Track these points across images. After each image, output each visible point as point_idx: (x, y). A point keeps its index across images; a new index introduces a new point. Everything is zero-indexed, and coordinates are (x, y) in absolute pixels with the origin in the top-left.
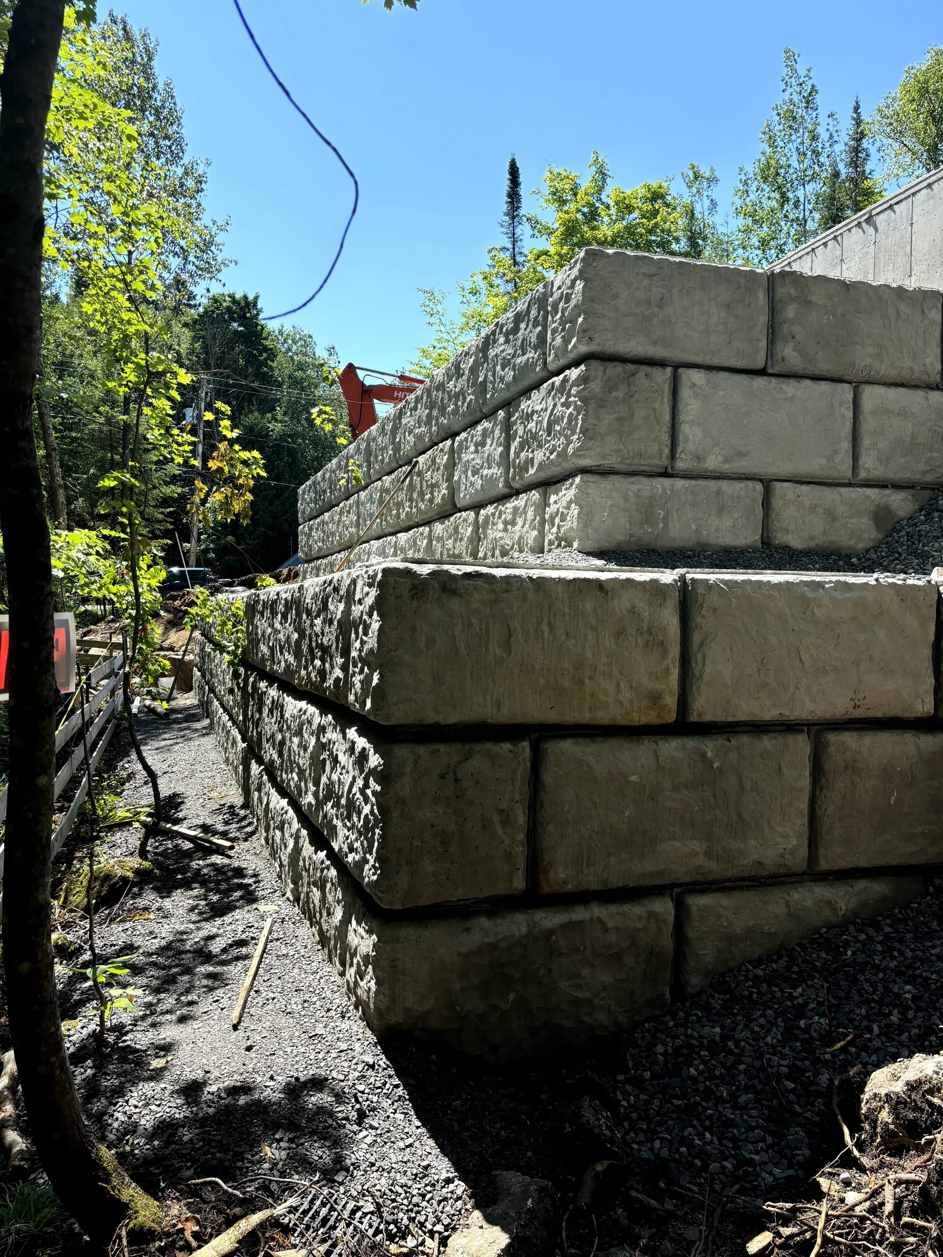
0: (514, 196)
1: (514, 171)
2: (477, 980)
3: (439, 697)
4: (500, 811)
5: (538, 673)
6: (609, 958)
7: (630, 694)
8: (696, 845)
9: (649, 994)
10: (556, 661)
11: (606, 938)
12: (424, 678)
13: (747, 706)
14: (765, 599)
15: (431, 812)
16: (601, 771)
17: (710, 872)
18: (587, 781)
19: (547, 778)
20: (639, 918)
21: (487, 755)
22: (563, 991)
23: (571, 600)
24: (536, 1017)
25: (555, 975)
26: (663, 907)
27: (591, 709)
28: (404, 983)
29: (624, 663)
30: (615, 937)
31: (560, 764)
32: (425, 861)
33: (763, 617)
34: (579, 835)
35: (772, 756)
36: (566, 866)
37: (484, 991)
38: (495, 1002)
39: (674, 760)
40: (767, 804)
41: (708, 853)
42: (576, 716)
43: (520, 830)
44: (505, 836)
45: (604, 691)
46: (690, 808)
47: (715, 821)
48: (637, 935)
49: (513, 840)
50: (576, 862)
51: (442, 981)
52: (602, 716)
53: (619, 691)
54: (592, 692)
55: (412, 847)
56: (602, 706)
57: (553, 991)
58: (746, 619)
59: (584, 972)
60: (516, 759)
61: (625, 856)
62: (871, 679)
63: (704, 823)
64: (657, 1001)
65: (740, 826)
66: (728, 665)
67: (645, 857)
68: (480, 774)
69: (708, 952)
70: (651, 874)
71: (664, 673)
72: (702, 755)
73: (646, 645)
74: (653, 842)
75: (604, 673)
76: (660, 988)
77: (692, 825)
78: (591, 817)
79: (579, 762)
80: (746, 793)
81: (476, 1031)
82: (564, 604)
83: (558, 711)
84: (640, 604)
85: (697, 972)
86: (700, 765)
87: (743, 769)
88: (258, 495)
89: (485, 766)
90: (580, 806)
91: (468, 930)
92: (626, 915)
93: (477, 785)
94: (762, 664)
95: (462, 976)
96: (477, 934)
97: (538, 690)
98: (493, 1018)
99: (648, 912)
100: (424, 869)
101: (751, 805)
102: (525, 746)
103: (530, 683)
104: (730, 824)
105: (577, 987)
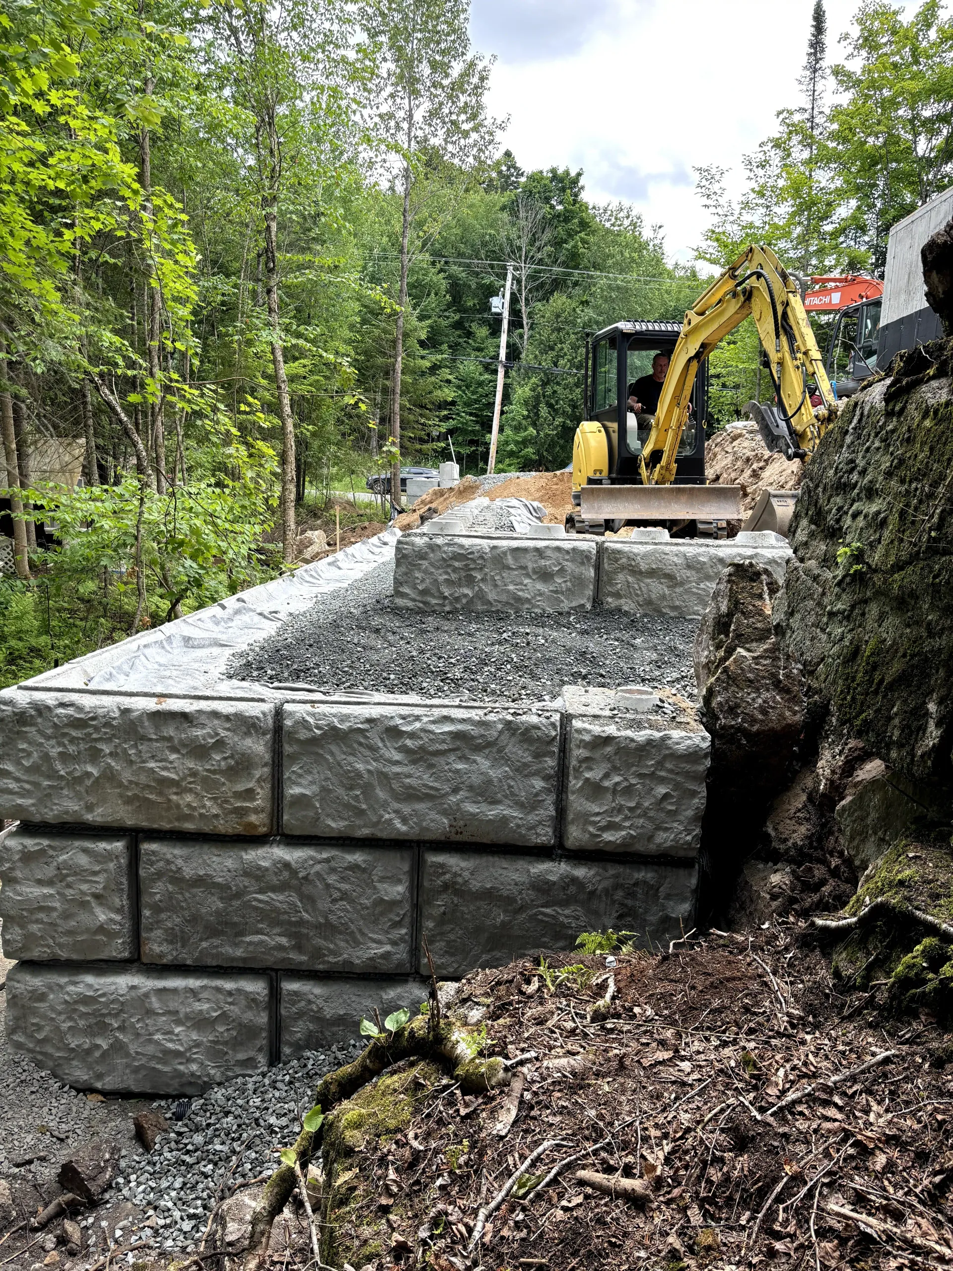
0: (817, 45)
1: (819, 17)
2: (82, 1023)
3: (41, 801)
4: (97, 896)
5: (127, 788)
6: (201, 1022)
7: (215, 811)
8: (284, 941)
9: (241, 1056)
10: (143, 779)
11: (198, 1006)
12: (27, 786)
13: (335, 825)
14: (352, 730)
15: (37, 891)
16: (188, 872)
17: (301, 963)
18: (177, 879)
19: (142, 873)
20: (230, 993)
21: (85, 851)
22: (157, 1043)
23: (157, 728)
24: (134, 1059)
25: (151, 1029)
26: (256, 987)
27: (178, 819)
28: (25, 1016)
29: (208, 783)
30: (206, 1006)
31: (152, 864)
32: (34, 928)
33: (351, 746)
34: (173, 921)
35: (364, 870)
36: (160, 944)
37: (90, 1031)
38: (99, 1041)
39: (259, 868)
40: (358, 912)
41: (299, 948)
42: (166, 826)
43: (119, 911)
44: (102, 916)
45: (189, 805)
46: (276, 910)
47: (301, 923)
48: (227, 1007)
49: (111, 920)
50: (171, 942)
51: (52, 1019)
52: (189, 826)
53: (204, 806)
54: (178, 806)
55: (23, 917)
56: (188, 818)
57: (150, 1041)
58: (334, 748)
59: (177, 1030)
60: (109, 856)
61: (216, 942)
62: (471, 808)
63: (290, 923)
64: (250, 1063)
65: (328, 929)
66: (315, 788)
67: (236, 945)
68: (79, 866)
69: (298, 1030)
70: (244, 960)
71: (249, 794)
72: (287, 865)
73: (230, 768)
74: (242, 933)
75: (190, 790)
76: (251, 1054)
77: (279, 923)
78: (182, 908)
79: (168, 862)
80: (334, 901)
81: (84, 1061)
82: (150, 731)
83: (148, 820)
84: (223, 733)
85: (291, 1045)
86: (286, 874)
87: (332, 879)
88: (558, 384)
89: (83, 860)
90: (171, 898)
91: (75, 983)
92: (218, 990)
93: (75, 874)
94: (351, 788)
95: (70, 1018)
96: (80, 989)
97: (128, 801)
98: (97, 1054)
99: (239, 990)
100: (33, 934)
101: (341, 912)
102: (119, 846)
103: (121, 796)
104: (318, 927)
105: (171, 1041)
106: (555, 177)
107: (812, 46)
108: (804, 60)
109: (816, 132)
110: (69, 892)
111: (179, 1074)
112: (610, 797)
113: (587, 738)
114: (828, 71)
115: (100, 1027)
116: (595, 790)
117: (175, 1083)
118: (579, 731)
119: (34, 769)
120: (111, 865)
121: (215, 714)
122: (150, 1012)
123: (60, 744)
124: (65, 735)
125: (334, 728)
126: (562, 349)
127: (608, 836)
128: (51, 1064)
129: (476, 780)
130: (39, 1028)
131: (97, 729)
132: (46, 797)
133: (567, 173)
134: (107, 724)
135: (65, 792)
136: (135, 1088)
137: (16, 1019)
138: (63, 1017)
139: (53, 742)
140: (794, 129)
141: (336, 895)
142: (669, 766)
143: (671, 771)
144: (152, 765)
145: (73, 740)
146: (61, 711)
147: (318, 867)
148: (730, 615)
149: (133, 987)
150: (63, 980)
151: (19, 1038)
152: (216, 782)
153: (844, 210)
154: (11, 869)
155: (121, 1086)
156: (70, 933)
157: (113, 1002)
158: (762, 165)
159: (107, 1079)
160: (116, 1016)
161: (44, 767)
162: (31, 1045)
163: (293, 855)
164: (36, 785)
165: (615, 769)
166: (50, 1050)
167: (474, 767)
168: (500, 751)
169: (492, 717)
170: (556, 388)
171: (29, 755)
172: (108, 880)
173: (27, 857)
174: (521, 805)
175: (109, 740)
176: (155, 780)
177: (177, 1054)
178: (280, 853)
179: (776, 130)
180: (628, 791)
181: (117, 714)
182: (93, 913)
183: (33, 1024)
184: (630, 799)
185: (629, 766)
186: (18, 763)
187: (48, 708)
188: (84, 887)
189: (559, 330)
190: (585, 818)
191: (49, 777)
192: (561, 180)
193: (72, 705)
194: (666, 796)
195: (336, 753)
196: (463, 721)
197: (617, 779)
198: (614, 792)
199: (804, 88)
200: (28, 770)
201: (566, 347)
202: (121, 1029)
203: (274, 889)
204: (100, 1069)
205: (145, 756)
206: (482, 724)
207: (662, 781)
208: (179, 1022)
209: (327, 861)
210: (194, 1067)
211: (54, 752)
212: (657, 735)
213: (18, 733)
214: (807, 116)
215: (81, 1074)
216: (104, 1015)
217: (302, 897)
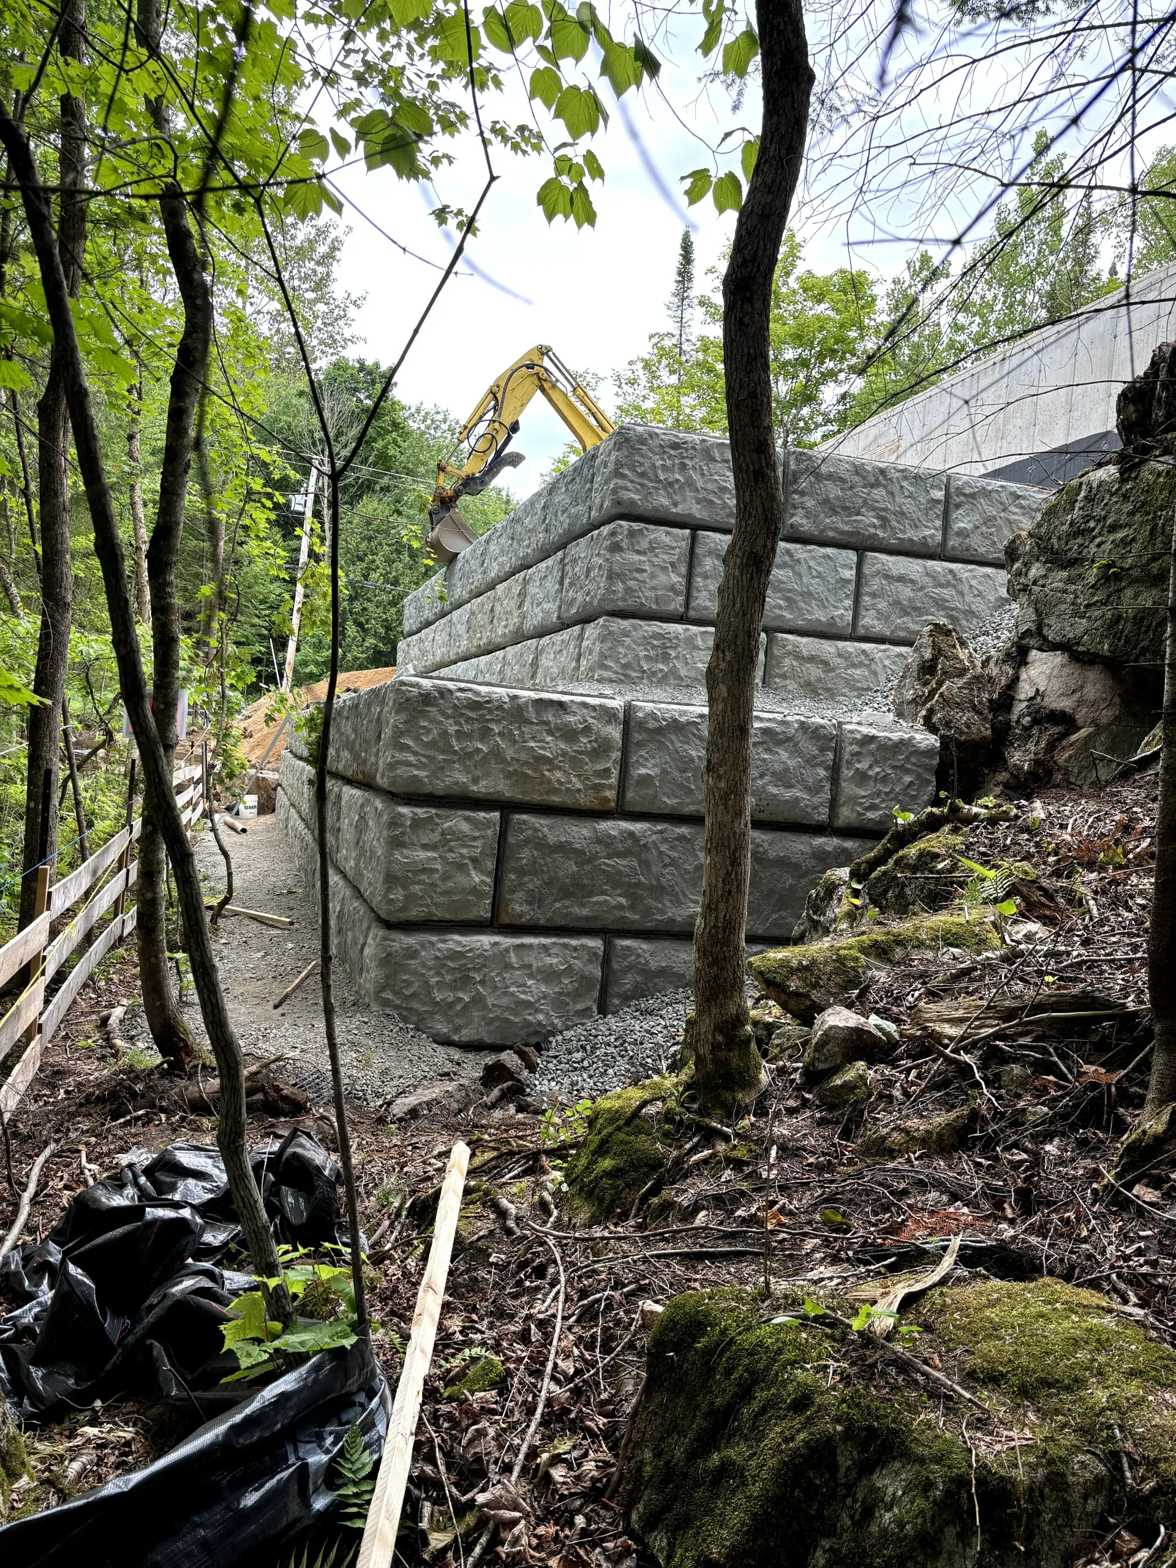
0: (685, 275)
1: (687, 246)
2: (448, 978)
3: (434, 774)
4: (474, 860)
5: (509, 764)
6: (549, 975)
7: (579, 785)
8: (623, 900)
9: (579, 1007)
10: (523, 756)
11: (548, 960)
12: (423, 760)
13: (670, 802)
14: (689, 723)
15: (422, 855)
16: (552, 839)
17: (633, 922)
18: (541, 845)
19: (511, 840)
20: (575, 949)
21: (467, 819)
22: (512, 994)
23: (538, 713)
24: (490, 1011)
25: (508, 982)
26: (595, 944)
27: (547, 793)
28: (395, 973)
29: (575, 762)
30: (555, 961)
31: (522, 831)
32: (416, 888)
33: (687, 737)
34: (533, 883)
35: (688, 841)
36: (521, 904)
37: (453, 986)
38: (461, 995)
39: (609, 836)
40: (682, 876)
41: (632, 908)
42: (536, 798)
43: (488, 874)
44: (476, 878)
45: (559, 781)
46: (620, 873)
47: (639, 885)
48: (573, 961)
49: (483, 882)
50: (529, 903)
51: (423, 975)
52: (556, 799)
53: (570, 782)
54: (549, 781)
55: (407, 877)
56: (556, 791)
57: (505, 993)
58: (673, 737)
59: (530, 983)
60: (488, 824)
61: (567, 902)
62: (774, 790)
63: (630, 885)
64: (585, 1013)
65: (659, 890)
66: (657, 770)
67: (583, 905)
68: (460, 832)
69: (628, 982)
70: (587, 918)
71: (606, 772)
72: (631, 834)
73: (594, 750)
74: (590, 895)
75: (560, 768)
76: (589, 1004)
77: (621, 885)
78: (543, 872)
79: (536, 830)
80: (665, 866)
81: (445, 1014)
82: (532, 716)
83: (522, 793)
84: (591, 721)
85: (619, 996)
86: (629, 842)
87: (664, 848)
88: (369, 600)
89: (465, 827)
90: (534, 863)
91: (444, 941)
92: (565, 946)
93: (458, 839)
94: (684, 771)
95: (438, 974)
96: (451, 945)
97: (508, 776)
98: (458, 1007)
99: (582, 946)
100: (415, 894)
101: (669, 876)
102: (496, 815)
103: (503, 771)
104: (651, 888)
105: (524, 992)
106: (362, 367)
107: (680, 274)
108: (673, 287)
109: (684, 359)
110: (451, 855)
111: (529, 1024)
112: (872, 783)
113: (858, 736)
114: (696, 301)
115: (465, 981)
116: (862, 777)
117: (523, 1033)
118: (851, 732)
119: (432, 744)
120: (489, 832)
121: (584, 705)
122: (508, 967)
123: (456, 723)
124: (462, 715)
125: (675, 721)
126: (373, 561)
127: (870, 815)
128: (414, 1019)
129: (778, 767)
130: (408, 983)
131: (490, 711)
132: (440, 769)
133: (377, 365)
134: (500, 708)
135: (456, 766)
136: (488, 1040)
137: (387, 977)
138: (432, 973)
139: (451, 721)
140: (663, 353)
141: (667, 861)
142: (913, 760)
143: (914, 764)
144: (533, 744)
145: (469, 720)
146: (459, 694)
147: (654, 837)
148: (934, 659)
149: (496, 944)
150: (434, 939)
151: (388, 995)
152: (581, 761)
154: (403, 833)
155: (476, 1037)
156: (446, 893)
157: (478, 957)
158: (632, 382)
159: (464, 1032)
160: (479, 970)
161: (442, 743)
162: (398, 1002)
163: (637, 827)
164: (431, 758)
165: (876, 762)
166: (415, 1005)
167: (777, 757)
168: (795, 746)
169: (789, 718)
170: (367, 604)
171: (428, 731)
172: (484, 845)
173: (417, 823)
174: (808, 789)
175: (498, 722)
176: (533, 757)
177: (528, 1004)
178: (624, 825)
179: (646, 350)
180: (885, 779)
181: (507, 700)
182: (470, 875)
183: (403, 981)
184: (885, 786)
185: (886, 759)
186: (417, 739)
187: (450, 691)
188: (464, 851)
189: (370, 539)
190: (854, 800)
191: (443, 752)
192: (370, 373)
193: (470, 690)
194: (911, 784)
195: (675, 742)
196: (769, 720)
197: (878, 770)
198: (876, 780)
199: (672, 314)
200: (427, 745)
201: (379, 560)
202: (482, 982)
203: (619, 855)
204: (459, 1021)
205: (527, 736)
206: (784, 723)
207: (908, 772)
208: (531, 976)
209: (661, 832)
210: (541, 1017)
211: (452, 729)
212: (906, 736)
213: (421, 712)
214: (674, 341)
215: (442, 1027)
216: (469, 969)
217: (640, 862)
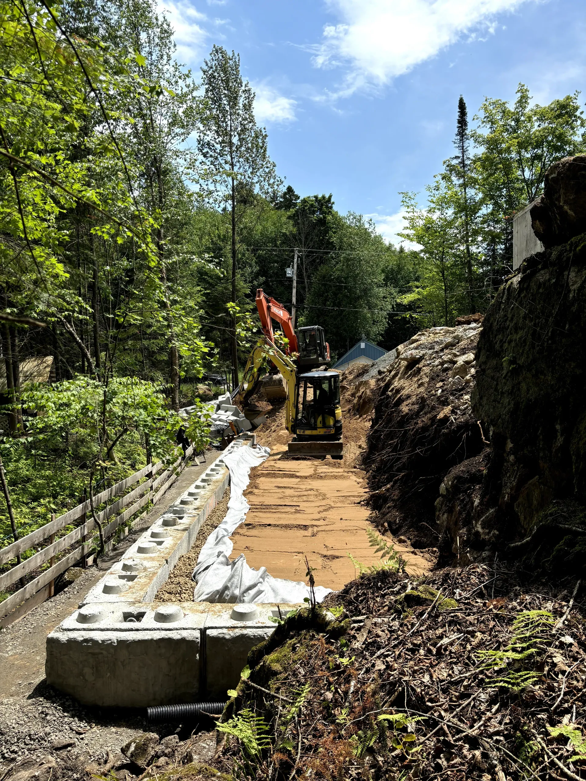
1: (462, 106)
88: (328, 316)
106: (317, 199)
109: (466, 169)
133: (324, 197)
140: (453, 168)
153: (486, 210)
158: (437, 189)
170: (326, 318)
199: (457, 145)
201: (330, 294)
214: (460, 160)
